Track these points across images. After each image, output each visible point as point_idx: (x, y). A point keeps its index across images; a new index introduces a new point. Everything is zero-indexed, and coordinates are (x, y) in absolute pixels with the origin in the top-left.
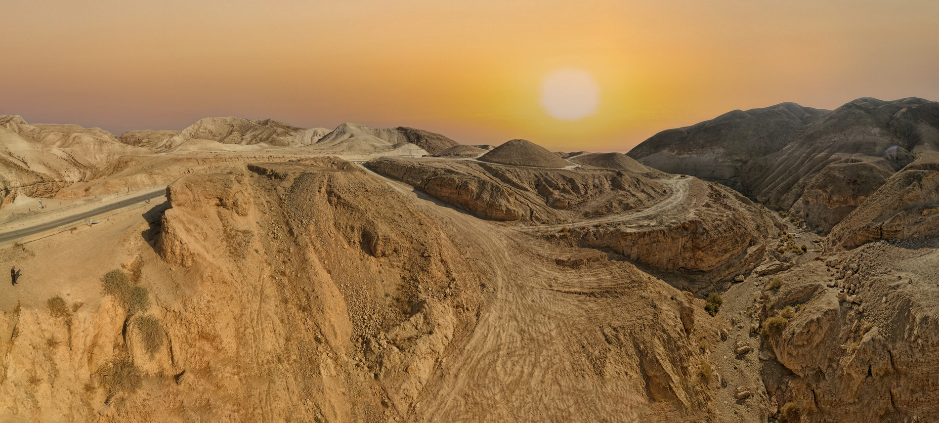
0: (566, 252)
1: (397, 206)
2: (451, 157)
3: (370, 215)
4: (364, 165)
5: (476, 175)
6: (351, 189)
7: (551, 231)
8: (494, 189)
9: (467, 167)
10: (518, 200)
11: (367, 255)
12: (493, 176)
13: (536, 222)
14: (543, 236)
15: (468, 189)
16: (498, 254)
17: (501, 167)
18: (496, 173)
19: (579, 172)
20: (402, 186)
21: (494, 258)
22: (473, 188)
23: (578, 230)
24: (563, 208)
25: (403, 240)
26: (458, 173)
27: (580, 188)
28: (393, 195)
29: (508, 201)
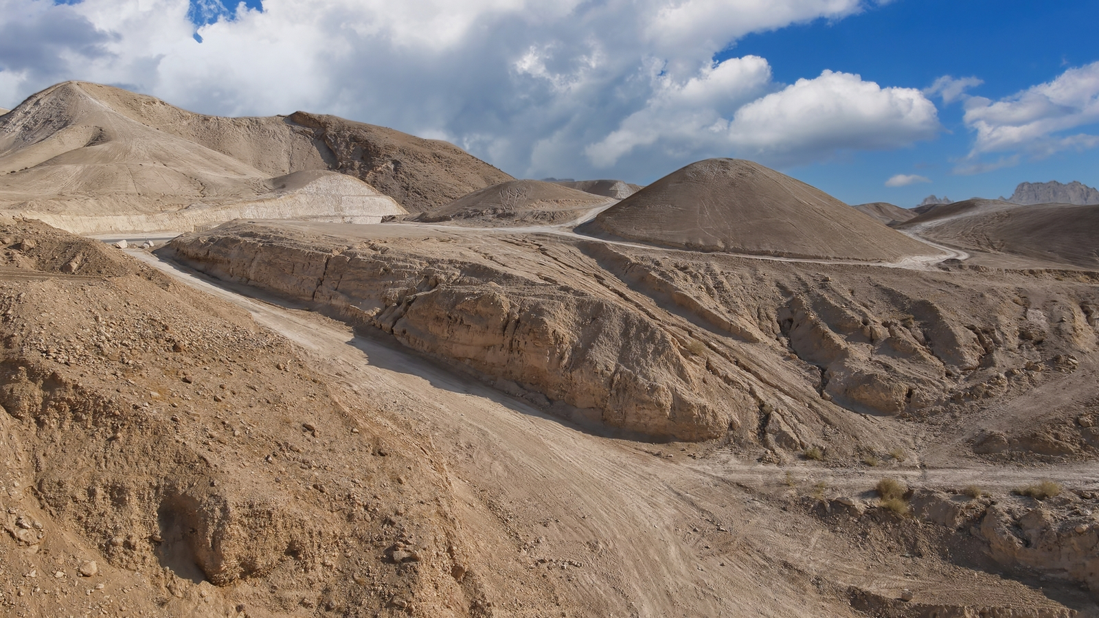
0: (894, 570)
1: (295, 394)
2: (486, 222)
3: (191, 435)
4: (160, 253)
5: (570, 283)
6: (106, 347)
7: (834, 489)
8: (633, 331)
9: (541, 258)
10: (715, 372)
11: (182, 584)
12: (632, 287)
13: (778, 450)
14: (803, 503)
15: (545, 332)
16: (644, 549)
17: (658, 258)
18: (638, 278)
19: (957, 277)
20: (313, 326)
21: (629, 563)
22: (562, 330)
23: (944, 496)
24: (887, 410)
25: (318, 513)
26: (507, 278)
27: (962, 341)
28: (279, 359)
29: (682, 373)
